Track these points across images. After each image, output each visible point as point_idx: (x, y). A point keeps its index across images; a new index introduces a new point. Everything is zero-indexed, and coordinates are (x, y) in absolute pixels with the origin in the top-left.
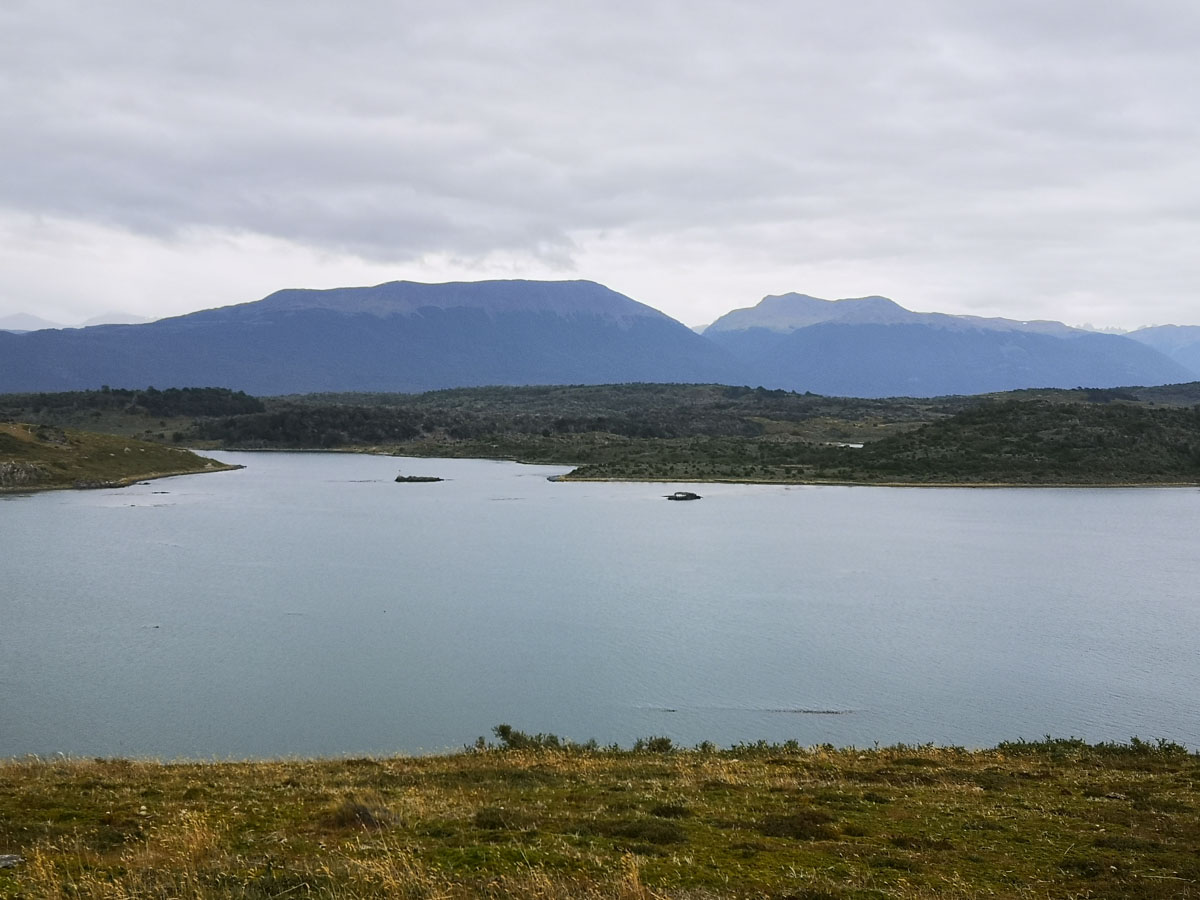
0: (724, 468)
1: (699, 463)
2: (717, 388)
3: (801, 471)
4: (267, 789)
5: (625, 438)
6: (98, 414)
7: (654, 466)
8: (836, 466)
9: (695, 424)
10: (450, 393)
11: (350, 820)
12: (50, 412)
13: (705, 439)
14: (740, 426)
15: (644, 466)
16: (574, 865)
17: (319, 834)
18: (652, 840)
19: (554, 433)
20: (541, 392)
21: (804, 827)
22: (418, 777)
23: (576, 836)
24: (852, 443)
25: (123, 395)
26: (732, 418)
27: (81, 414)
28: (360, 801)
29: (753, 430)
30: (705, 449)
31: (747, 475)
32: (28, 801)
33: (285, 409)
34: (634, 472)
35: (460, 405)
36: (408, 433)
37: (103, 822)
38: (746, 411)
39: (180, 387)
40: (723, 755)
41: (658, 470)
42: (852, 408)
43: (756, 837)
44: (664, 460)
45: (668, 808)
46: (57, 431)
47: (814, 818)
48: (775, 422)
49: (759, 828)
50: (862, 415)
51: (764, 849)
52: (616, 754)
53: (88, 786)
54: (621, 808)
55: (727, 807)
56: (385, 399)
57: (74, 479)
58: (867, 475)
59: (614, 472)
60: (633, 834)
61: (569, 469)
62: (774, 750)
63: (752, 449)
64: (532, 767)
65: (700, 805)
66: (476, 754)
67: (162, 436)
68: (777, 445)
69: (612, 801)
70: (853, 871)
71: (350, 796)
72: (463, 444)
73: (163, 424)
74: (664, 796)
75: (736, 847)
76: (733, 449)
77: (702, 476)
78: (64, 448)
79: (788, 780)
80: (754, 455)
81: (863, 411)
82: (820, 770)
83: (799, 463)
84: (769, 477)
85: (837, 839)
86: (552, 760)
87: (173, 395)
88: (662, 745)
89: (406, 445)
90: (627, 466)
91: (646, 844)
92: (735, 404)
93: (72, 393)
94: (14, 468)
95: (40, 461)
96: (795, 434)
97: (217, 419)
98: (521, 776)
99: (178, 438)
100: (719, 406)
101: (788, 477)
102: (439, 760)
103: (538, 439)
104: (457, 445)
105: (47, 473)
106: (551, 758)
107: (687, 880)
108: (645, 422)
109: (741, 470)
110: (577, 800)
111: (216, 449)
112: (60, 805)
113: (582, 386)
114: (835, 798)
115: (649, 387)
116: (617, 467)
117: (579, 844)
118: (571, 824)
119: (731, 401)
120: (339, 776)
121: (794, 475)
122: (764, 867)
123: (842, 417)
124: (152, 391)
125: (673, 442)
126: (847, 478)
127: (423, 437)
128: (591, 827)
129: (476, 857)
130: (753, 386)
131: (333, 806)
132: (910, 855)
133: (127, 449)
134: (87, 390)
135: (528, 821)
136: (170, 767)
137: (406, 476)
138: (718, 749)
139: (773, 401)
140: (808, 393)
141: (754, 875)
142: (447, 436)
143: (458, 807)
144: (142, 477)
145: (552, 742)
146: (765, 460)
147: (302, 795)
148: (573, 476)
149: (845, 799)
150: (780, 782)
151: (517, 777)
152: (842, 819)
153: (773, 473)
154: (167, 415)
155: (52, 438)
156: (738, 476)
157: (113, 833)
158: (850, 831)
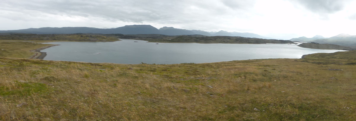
2: (160, 34)
5: (152, 39)
6: (111, 36)
9: (158, 37)
10: (138, 34)
11: (129, 69)
15: (154, 41)
16: (147, 73)
19: (147, 38)
21: (165, 70)
25: (113, 34)
29: (162, 38)
30: (159, 40)
33: (125, 36)
40: (159, 65)
42: (170, 36)
49: (162, 70)
51: (162, 72)
52: (151, 65)
55: (160, 69)
57: (109, 41)
58: (171, 42)
61: (148, 41)
62: (163, 64)
63: (162, 40)
65: (157, 69)
66: (140, 64)
68: (164, 39)
72: (140, 39)
74: (155, 68)
77: (158, 42)
78: (109, 38)
82: (167, 66)
84: (163, 42)
87: (117, 34)
88: (155, 64)
89: (135, 39)
91: (153, 71)
96: (166, 38)
97: (120, 36)
99: (117, 38)
101: (165, 42)
102: (137, 65)
103: (145, 39)
105: (107, 40)
106: (146, 65)
107: (156, 74)
108: (154, 37)
110: (148, 68)
111: (120, 39)
115: (154, 34)
119: (161, 36)
125: (156, 39)
126: (169, 42)
130: (162, 34)
132: (173, 72)
133: (114, 39)
134: (110, 34)
135: (144, 69)
139: (164, 36)
140: (167, 35)
141: (161, 74)
143: (139, 68)
144: (115, 41)
145: (146, 64)
147: (126, 67)
148: (149, 42)
150: (163, 67)
151: (143, 66)
154: (116, 36)
156: (161, 42)
157: (112, 68)
158: (169, 70)
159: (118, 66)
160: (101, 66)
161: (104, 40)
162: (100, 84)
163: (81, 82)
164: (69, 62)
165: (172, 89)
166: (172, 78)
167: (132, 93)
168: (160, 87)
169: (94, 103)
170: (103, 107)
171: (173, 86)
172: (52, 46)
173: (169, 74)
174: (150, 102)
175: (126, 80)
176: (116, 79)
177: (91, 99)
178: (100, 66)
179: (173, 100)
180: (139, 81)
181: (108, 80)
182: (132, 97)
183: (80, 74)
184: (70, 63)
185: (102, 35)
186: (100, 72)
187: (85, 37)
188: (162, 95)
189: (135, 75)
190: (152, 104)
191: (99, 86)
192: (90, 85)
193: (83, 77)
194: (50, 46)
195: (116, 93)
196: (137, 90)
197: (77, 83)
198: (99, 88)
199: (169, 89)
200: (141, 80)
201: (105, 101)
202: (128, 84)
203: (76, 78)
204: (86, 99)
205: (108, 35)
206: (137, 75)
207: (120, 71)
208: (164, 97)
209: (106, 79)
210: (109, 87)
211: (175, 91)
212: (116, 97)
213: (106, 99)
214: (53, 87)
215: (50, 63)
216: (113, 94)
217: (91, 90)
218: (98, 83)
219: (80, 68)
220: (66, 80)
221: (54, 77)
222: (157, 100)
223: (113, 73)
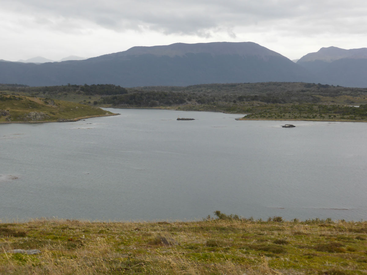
0: (305, 115)
1: (295, 113)
2: (302, 84)
3: (335, 116)
4: (129, 231)
5: (266, 103)
6: (66, 94)
7: (277, 114)
8: (348, 114)
9: (293, 98)
10: (198, 86)
12: (49, 93)
13: (297, 104)
14: (311, 98)
15: (273, 114)
16: (243, 260)
17: (147, 247)
18: (274, 252)
19: (238, 101)
20: (233, 86)
21: (332, 248)
22: (185, 228)
23: (244, 250)
24: (355, 105)
25: (76, 87)
26: (308, 95)
27: (60, 94)
28: (163, 236)
29: (316, 100)
30: (297, 108)
31: (314, 118)
32: (42, 233)
33: (135, 93)
34: (269, 117)
35: (201, 91)
36: (182, 102)
37: (69, 240)
38: (313, 93)
39: (96, 84)
40: (302, 223)
41: (279, 116)
42: (355, 92)
43: (314, 252)
44: (281, 112)
45: (280, 241)
46: (52, 100)
47: (336, 245)
48: (325, 97)
49: (315, 248)
50: (359, 94)
51: (316, 255)
52: (261, 222)
53: (64, 228)
54: (262, 241)
55: (303, 241)
56: (173, 89)
57: (58, 118)
58: (361, 118)
59: (261, 116)
60: (266, 250)
62: (322, 222)
63: (316, 108)
64: (228, 226)
65: (292, 240)
66: (207, 221)
67: (89, 102)
68: (325, 106)
69: (259, 238)
70: (350, 263)
71: (159, 234)
72: (202, 106)
73: (90, 98)
74: (279, 237)
75: (306, 255)
76: (308, 108)
77: (295, 118)
78: (54, 106)
79: (327, 232)
80: (316, 110)
81: (359, 93)
82: (339, 229)
83: (334, 113)
84: (322, 119)
85: (344, 252)
86: (236, 224)
87: (93, 87)
88: (279, 220)
89: (181, 106)
90: (266, 114)
91: (271, 253)
92: (308, 90)
93: (57, 86)
94: (36, 114)
95: (46, 112)
96: (333, 102)
97: (110, 96)
98: (224, 229)
99: (95, 103)
100: (303, 91)
101: (330, 119)
102: (193, 223)
103: (232, 104)
104: (200, 106)
105: (48, 116)
106: (236, 223)
107: (286, 266)
108: (273, 97)
109: (311, 116)
110: (245, 238)
111: (110, 107)
112: (54, 234)
113: (249, 83)
114: (344, 238)
115: (275, 84)
116: (263, 115)
117: (246, 253)
118: (243, 246)
119: (307, 89)
120: (155, 228)
121: (332, 118)
122: (316, 262)
123: (351, 95)
124: (86, 86)
125: (284, 105)
126: (353, 119)
127: (187, 103)
128: (250, 247)
129: (206, 256)
130: (317, 83)
131: (152, 238)
133: (77, 107)
134: (62, 85)
135: (226, 244)
136: (93, 223)
137: (181, 118)
138: (300, 221)
139: (324, 89)
140: (338, 86)
141: (312, 265)
142: (196, 103)
143: (201, 239)
144: (82, 118)
145: (236, 218)
146: (321, 112)
147: (141, 233)
148: (245, 118)
149: (349, 239)
150: (323, 233)
151: (222, 229)
152: (347, 246)
153: (324, 117)
154: (91, 94)
155: (50, 103)
156: (310, 118)
157: (73, 244)
158: (350, 250)
159: (100, 232)
160: (22, 235)
161: (33, 113)
178: (16, 236)
185: (25, 90)
189: (184, 268)
207: (113, 256)
223: (75, 265)
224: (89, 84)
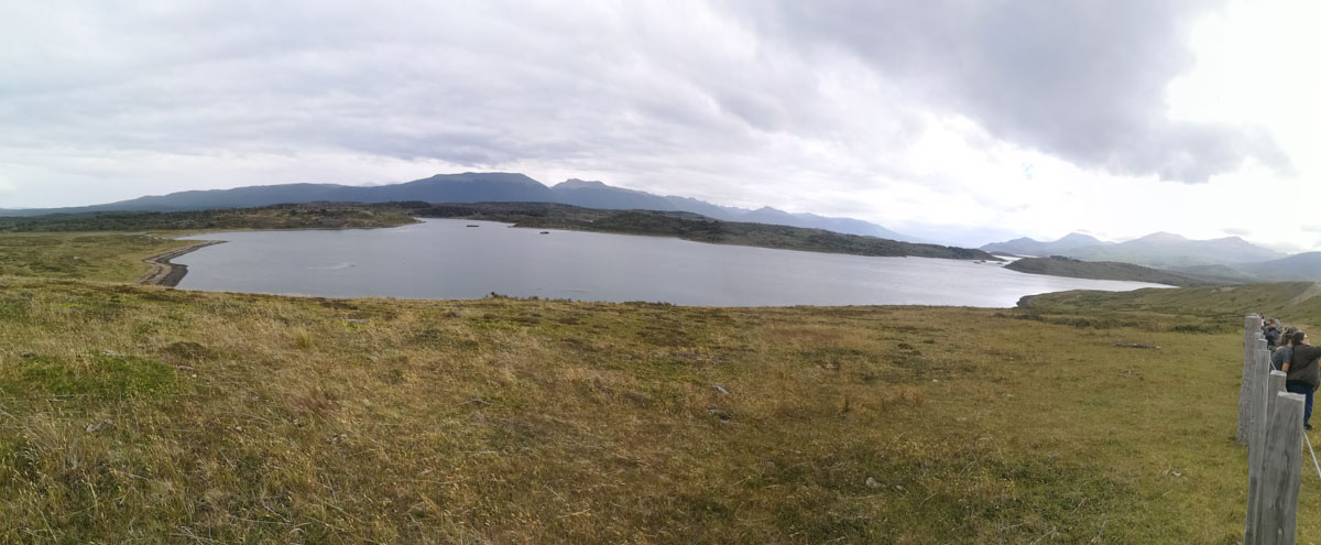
4: (428, 306)
6: (389, 208)
7: (537, 224)
11: (451, 315)
16: (508, 329)
17: (442, 318)
18: (531, 322)
22: (468, 304)
23: (510, 321)
24: (590, 220)
25: (396, 203)
27: (384, 208)
28: (454, 310)
29: (564, 215)
32: (369, 307)
33: (436, 207)
37: (387, 312)
39: (410, 201)
40: (552, 301)
43: (558, 323)
45: (536, 314)
46: (378, 212)
47: (573, 319)
49: (559, 320)
51: (560, 326)
52: (523, 300)
54: (523, 314)
55: (553, 315)
57: (382, 225)
58: (594, 229)
60: (526, 321)
61: (513, 224)
62: (565, 300)
64: (499, 303)
65: (546, 314)
66: (485, 299)
68: (570, 220)
69: (521, 312)
71: (451, 309)
74: (535, 311)
75: (552, 325)
76: (558, 220)
78: (381, 217)
79: (567, 308)
82: (577, 307)
83: (576, 225)
85: (579, 325)
87: (408, 203)
88: (536, 298)
90: (529, 224)
91: (529, 323)
94: (368, 222)
95: (375, 220)
97: (419, 209)
99: (409, 214)
102: (474, 300)
103: (505, 216)
105: (376, 224)
106: (505, 301)
107: (539, 333)
110: (511, 312)
112: (375, 307)
114: (579, 314)
117: (511, 324)
118: (509, 318)
120: (448, 303)
122: (559, 331)
123: (588, 213)
124: (403, 201)
128: (514, 319)
129: (483, 326)
130: (564, 203)
131: (446, 312)
132: (597, 330)
133: (397, 217)
135: (497, 317)
136: (404, 299)
138: (550, 299)
141: (557, 332)
143: (480, 313)
145: (506, 297)
147: (438, 308)
148: (515, 226)
149: (582, 314)
150: (565, 309)
151: (496, 305)
152: (580, 320)
154: (406, 208)
155: (377, 214)
157: (390, 316)
158: (583, 323)
159: (410, 307)
160: (355, 308)
161: (366, 221)
162: (348, 371)
163: (283, 361)
164: (253, 295)
165: (591, 390)
166: (592, 350)
167: (454, 402)
168: (550, 380)
169: (323, 440)
170: (351, 458)
171: (597, 381)
172: (202, 246)
173: (582, 336)
174: (513, 434)
175: (437, 356)
176: (402, 353)
177: (313, 425)
178: (351, 308)
179: (592, 432)
180: (479, 360)
181: (375, 359)
182: (453, 415)
183: (282, 336)
184: (253, 298)
185: (360, 205)
186: (347, 330)
187: (306, 216)
188: (558, 408)
189: (467, 335)
190: (522, 440)
191: (344, 381)
192: (313, 374)
193: (291, 346)
194: (197, 246)
195: (398, 405)
196: (471, 390)
197: (271, 365)
198: (341, 388)
199: (582, 388)
200: (486, 356)
201: (358, 436)
202: (441, 372)
203: (267, 351)
204: (296, 422)
205: (377, 207)
206: (473, 338)
207: (417, 325)
208: (564, 416)
209: (368, 356)
210: (377, 384)
211: (602, 396)
212: (400, 421)
213: (363, 426)
214: (195, 376)
215: (192, 298)
216: (388, 406)
217: (314, 393)
218: (338, 370)
219: (283, 316)
220: (234, 357)
221: (198, 345)
222: (540, 427)
223: (390, 333)
224: (405, 200)
